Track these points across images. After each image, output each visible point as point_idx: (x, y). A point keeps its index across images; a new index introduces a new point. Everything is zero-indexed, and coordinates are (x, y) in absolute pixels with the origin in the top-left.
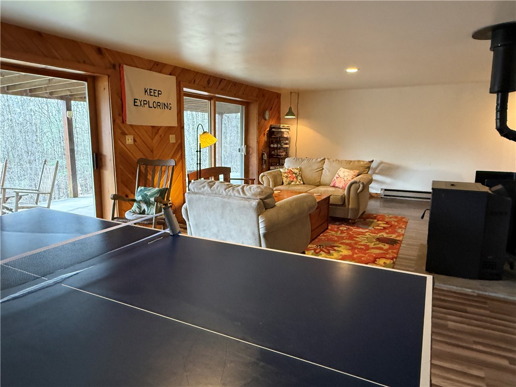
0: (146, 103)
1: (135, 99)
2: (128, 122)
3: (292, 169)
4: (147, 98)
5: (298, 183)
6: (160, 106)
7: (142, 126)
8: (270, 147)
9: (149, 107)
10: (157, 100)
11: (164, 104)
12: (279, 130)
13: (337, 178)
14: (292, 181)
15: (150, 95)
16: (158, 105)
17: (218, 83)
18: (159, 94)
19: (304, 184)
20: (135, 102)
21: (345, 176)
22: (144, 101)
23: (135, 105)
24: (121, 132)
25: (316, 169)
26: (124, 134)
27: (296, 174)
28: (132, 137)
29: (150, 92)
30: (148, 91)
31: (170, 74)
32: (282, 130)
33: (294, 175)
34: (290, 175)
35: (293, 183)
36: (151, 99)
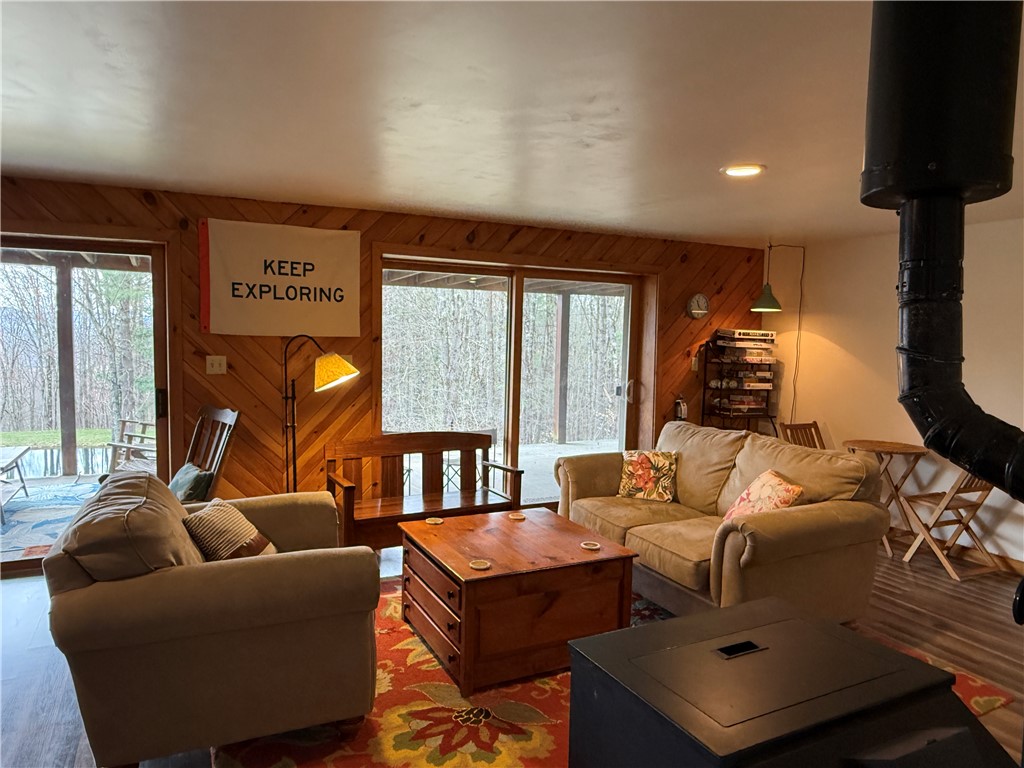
0: (265, 289)
1: (234, 284)
2: (214, 329)
3: (650, 456)
4: (271, 279)
5: (654, 496)
6: (307, 295)
7: (252, 337)
8: (706, 386)
9: (275, 298)
10: (298, 282)
11: (322, 290)
12: (732, 344)
13: (743, 499)
14: (640, 490)
15: (280, 273)
16: (304, 293)
17: (507, 237)
18: (305, 270)
19: (675, 500)
20: (234, 289)
21: (760, 498)
22: (261, 286)
23: (234, 295)
24: (194, 349)
25: (716, 464)
26: (202, 354)
27: (658, 470)
28: (223, 359)
29: (280, 267)
30: (275, 266)
31: (345, 228)
32: (740, 344)
33: (652, 472)
34: (640, 472)
35: (640, 495)
36: (282, 283)
